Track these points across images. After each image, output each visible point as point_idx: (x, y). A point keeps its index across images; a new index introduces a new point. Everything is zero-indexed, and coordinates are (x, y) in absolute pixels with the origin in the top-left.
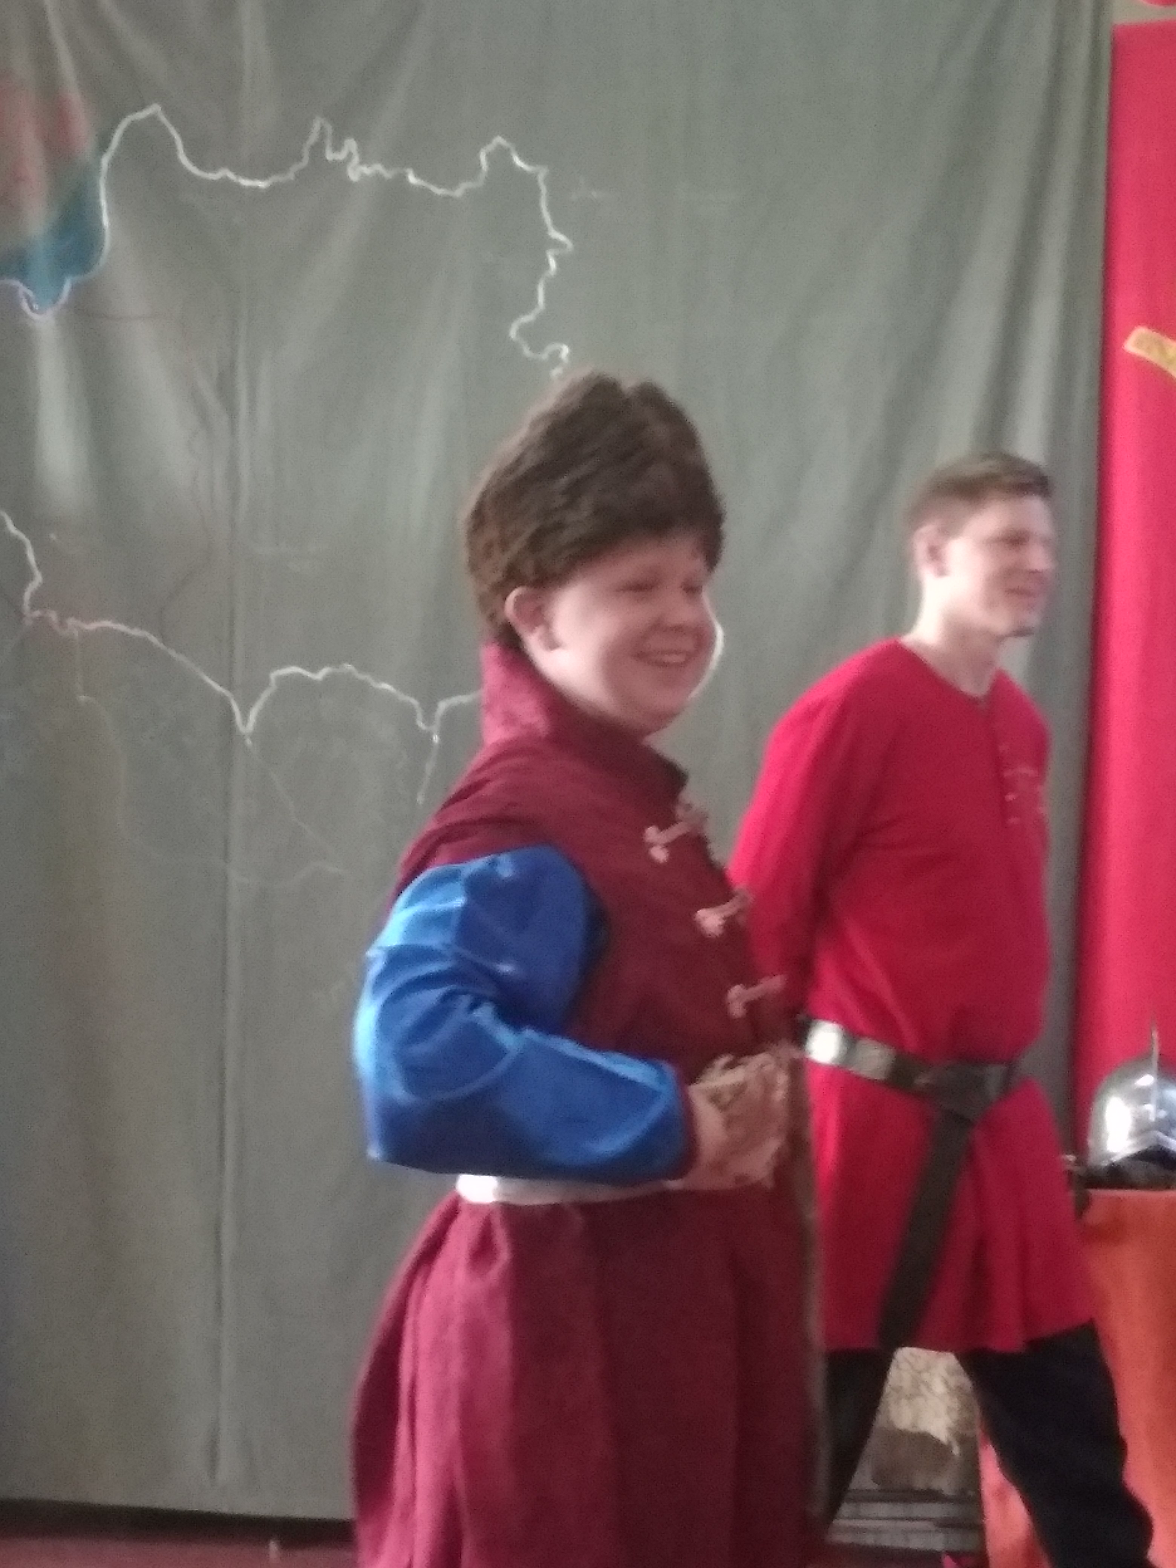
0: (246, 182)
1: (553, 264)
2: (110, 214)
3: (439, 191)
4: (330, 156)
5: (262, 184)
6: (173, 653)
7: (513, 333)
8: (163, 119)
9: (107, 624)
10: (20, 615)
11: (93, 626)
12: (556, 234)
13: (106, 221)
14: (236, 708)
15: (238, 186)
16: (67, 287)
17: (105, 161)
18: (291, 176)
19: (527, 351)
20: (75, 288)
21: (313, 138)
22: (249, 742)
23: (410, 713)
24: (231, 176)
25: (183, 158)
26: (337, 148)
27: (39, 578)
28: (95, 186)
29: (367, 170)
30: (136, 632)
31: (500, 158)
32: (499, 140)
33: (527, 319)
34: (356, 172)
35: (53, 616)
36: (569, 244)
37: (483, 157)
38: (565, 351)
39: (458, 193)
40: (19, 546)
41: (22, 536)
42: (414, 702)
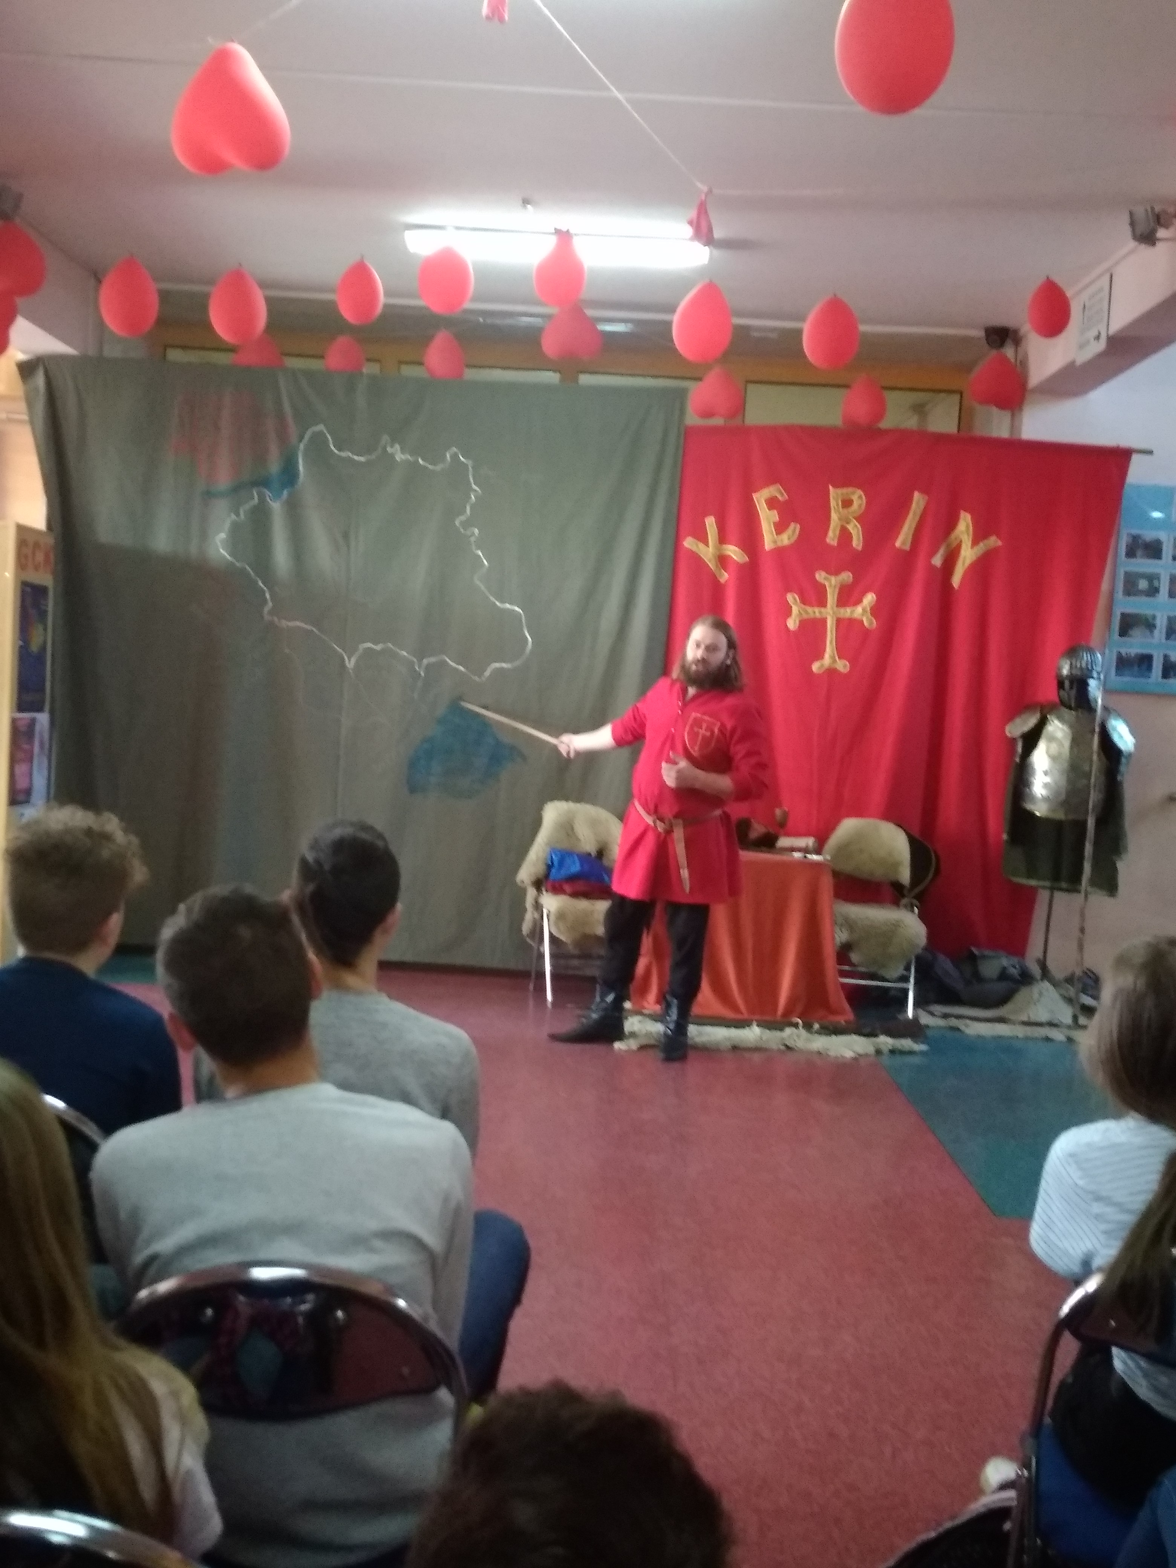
0: (356, 458)
1: (473, 497)
2: (304, 467)
3: (430, 467)
4: (389, 449)
5: (362, 459)
6: (323, 637)
7: (457, 523)
8: (326, 432)
9: (298, 623)
10: (262, 617)
11: (292, 624)
12: (474, 487)
13: (301, 468)
14: (346, 658)
15: (354, 460)
16: (285, 492)
17: (302, 446)
18: (373, 457)
19: (462, 530)
20: (290, 495)
21: (383, 442)
22: (351, 671)
23: (412, 664)
24: (350, 454)
25: (333, 448)
26: (392, 447)
27: (270, 604)
28: (297, 455)
29: (403, 457)
30: (309, 627)
31: (455, 457)
32: (454, 449)
33: (462, 518)
34: (399, 457)
35: (276, 619)
36: (480, 491)
37: (448, 456)
38: (476, 531)
39: (439, 468)
40: (263, 592)
41: (265, 588)
42: (415, 660)
